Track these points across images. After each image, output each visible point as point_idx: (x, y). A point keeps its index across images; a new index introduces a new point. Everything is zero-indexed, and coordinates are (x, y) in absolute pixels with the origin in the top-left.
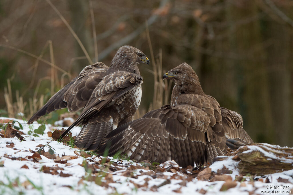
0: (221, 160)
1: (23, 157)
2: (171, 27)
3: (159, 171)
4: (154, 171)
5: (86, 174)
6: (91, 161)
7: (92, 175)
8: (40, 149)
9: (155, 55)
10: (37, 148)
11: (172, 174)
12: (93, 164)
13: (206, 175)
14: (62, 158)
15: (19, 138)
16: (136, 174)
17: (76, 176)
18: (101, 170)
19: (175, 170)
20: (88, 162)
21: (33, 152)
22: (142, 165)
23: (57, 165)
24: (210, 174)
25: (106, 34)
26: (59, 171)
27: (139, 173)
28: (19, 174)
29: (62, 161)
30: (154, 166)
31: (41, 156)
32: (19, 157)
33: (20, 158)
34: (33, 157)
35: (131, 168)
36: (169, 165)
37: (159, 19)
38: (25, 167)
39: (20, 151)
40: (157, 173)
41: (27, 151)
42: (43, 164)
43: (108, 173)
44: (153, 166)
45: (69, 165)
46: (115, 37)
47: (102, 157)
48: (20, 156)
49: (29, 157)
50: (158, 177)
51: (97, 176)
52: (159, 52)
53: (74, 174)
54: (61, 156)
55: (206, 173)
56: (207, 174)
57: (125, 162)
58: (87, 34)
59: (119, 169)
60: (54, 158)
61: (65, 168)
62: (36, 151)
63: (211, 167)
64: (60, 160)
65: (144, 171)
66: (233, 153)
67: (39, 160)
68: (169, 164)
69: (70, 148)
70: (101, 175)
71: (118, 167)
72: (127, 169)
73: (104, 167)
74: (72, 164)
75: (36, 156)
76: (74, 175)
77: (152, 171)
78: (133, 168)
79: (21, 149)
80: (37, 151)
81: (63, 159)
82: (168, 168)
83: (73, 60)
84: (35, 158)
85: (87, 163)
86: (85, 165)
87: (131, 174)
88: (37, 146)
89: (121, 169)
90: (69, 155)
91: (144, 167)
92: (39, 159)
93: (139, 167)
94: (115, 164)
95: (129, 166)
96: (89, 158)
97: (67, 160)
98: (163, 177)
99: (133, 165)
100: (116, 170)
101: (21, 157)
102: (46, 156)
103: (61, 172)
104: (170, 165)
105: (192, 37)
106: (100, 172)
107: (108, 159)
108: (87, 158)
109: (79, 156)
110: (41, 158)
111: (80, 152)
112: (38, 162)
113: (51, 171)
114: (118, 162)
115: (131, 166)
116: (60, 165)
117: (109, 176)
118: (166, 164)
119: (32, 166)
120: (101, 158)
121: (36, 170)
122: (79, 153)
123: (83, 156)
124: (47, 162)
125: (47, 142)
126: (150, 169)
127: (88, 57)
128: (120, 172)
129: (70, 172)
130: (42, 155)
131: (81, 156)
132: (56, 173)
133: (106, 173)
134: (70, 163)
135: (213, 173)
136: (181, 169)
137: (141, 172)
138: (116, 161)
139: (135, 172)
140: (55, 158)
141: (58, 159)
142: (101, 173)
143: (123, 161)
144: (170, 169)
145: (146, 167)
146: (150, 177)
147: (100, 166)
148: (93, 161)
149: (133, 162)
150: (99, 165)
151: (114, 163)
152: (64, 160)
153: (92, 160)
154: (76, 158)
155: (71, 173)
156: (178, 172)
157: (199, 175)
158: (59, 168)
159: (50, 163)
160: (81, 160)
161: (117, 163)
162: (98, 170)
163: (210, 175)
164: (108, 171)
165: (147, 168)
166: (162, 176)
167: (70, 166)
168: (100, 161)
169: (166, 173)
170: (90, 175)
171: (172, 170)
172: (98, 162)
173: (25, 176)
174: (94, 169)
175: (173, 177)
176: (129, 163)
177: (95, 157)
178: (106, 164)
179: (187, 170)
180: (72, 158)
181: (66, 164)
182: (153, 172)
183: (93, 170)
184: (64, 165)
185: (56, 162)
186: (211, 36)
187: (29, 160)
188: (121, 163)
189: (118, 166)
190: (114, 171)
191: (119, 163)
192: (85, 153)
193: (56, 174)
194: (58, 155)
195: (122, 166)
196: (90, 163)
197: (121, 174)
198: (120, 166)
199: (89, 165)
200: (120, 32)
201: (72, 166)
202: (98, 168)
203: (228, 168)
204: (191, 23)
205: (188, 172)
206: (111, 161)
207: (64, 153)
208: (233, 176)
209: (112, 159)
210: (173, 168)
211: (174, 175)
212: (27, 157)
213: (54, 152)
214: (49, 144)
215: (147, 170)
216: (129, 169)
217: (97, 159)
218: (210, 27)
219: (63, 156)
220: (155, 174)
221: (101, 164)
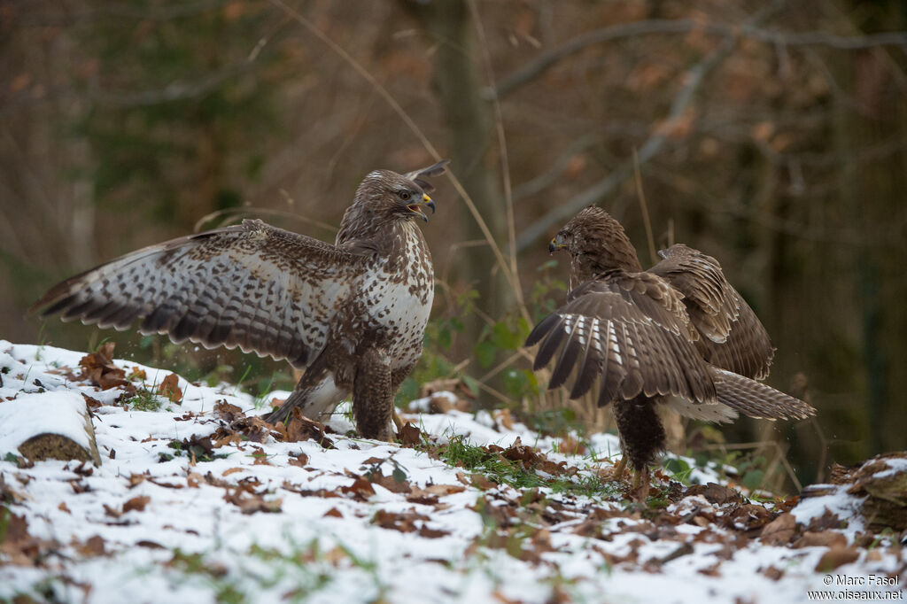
0: (819, 496)
1: (331, 488)
2: (697, 166)
3: (666, 522)
4: (653, 521)
5: (484, 530)
6: (497, 497)
7: (500, 533)
8: (371, 469)
9: (656, 237)
10: (365, 465)
11: (696, 530)
12: (502, 506)
13: (784, 532)
14: (424, 491)
15: (319, 443)
16: (608, 529)
17: (460, 536)
18: (522, 519)
19: (706, 520)
20: (490, 500)
21: (355, 476)
22: (624, 507)
23: (413, 509)
24: (792, 529)
25: (536, 185)
26: (418, 524)
27: (615, 528)
28: (318, 531)
29: (425, 497)
30: (654, 511)
31: (375, 486)
32: (320, 490)
33: (323, 493)
34: (353, 488)
35: (596, 516)
36: (690, 507)
37: (669, 148)
38: (334, 513)
39: (323, 473)
40: (660, 528)
41: (339, 474)
42: (379, 507)
43: (540, 527)
44: (651, 511)
45: (444, 509)
46: (563, 191)
47: (523, 488)
48: (323, 487)
49: (345, 490)
50: (663, 538)
51: (512, 536)
52: (666, 229)
53: (455, 530)
54: (423, 487)
55: (782, 526)
56: (784, 530)
57: (582, 501)
58: (491, 185)
59: (567, 518)
60: (405, 492)
61: (434, 516)
62: (362, 473)
63: (794, 512)
64: (422, 497)
65: (629, 522)
66: (849, 476)
67: (369, 496)
68: (691, 504)
69: (445, 465)
70: (522, 534)
71: (565, 513)
72: (587, 518)
73: (529, 513)
74: (451, 506)
75: (362, 487)
76: (455, 534)
77: (648, 521)
78: (602, 515)
79: (325, 468)
80: (365, 475)
81: (428, 493)
82: (688, 514)
83: (454, 247)
84: (360, 491)
85: (488, 502)
86: (483, 509)
87: (597, 529)
88: (365, 463)
89: (571, 518)
90: (442, 483)
91: (627, 512)
92: (369, 493)
93: (615, 513)
94: (558, 505)
95: (592, 511)
96: (493, 491)
97: (437, 497)
98: (676, 537)
99: (600, 507)
100: (559, 521)
101: (325, 490)
102: (386, 486)
103: (424, 527)
104: (693, 508)
105: (750, 190)
106: (519, 526)
107: (539, 493)
108: (487, 492)
109: (467, 486)
110: (373, 492)
111: (471, 476)
112: (365, 501)
113: (398, 523)
114: (565, 502)
115: (597, 510)
116: (421, 509)
117: (542, 535)
118: (683, 505)
119: (352, 511)
120: (522, 492)
121: (360, 521)
122: (468, 479)
123: (478, 487)
124: (389, 501)
125: (390, 452)
126: (643, 517)
127: (491, 240)
128: (570, 526)
129: (446, 526)
130: (376, 482)
131: (472, 485)
132: (411, 528)
133: (535, 529)
134: (444, 504)
135: (798, 528)
136: (720, 517)
137: (621, 524)
138: (558, 497)
139: (607, 526)
140: (409, 491)
141: (415, 495)
142: (522, 527)
143: (576, 499)
144: (693, 518)
145: (633, 512)
146: (642, 537)
147: (520, 510)
148: (501, 498)
149: (603, 500)
150: (517, 507)
151: (556, 504)
152: (431, 496)
153: (501, 495)
154: (461, 490)
155: (447, 529)
156: (712, 525)
157: (764, 532)
158: (418, 516)
159: (394, 503)
160: (471, 496)
161: (560, 502)
162: (514, 520)
163: (791, 532)
164: (538, 523)
165: (637, 515)
166: (672, 535)
167: (446, 511)
168: (519, 498)
169: (684, 529)
170: (494, 534)
171: (698, 519)
172: (516, 501)
173: (334, 535)
174: (505, 518)
175: (700, 537)
176: (591, 504)
177: (506, 489)
178: (535, 505)
179: (736, 520)
180: (451, 491)
181: (437, 505)
182: (649, 525)
183: (503, 520)
184: (431, 508)
185: (410, 500)
186: (797, 188)
187: (344, 495)
188: (573, 504)
189: (564, 509)
190: (554, 524)
191: (568, 503)
192: (483, 478)
193: (410, 531)
194: (417, 483)
195: (575, 511)
196: (496, 503)
197: (571, 529)
198: (569, 510)
199: (494, 508)
200: (574, 180)
201: (452, 509)
202: (514, 515)
203: (837, 515)
204: (749, 155)
205: (739, 525)
206: (547, 497)
207: (431, 479)
208: (850, 534)
209: (551, 494)
210: (701, 514)
211: (703, 533)
212: (340, 489)
213: (404, 475)
214: (395, 457)
215: (635, 519)
216: (592, 518)
217: (513, 494)
218: (794, 165)
219: (428, 485)
220: (656, 528)
221: (523, 505)
